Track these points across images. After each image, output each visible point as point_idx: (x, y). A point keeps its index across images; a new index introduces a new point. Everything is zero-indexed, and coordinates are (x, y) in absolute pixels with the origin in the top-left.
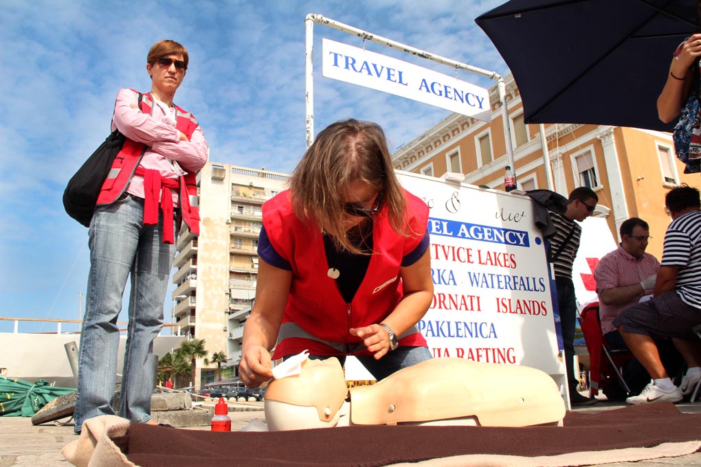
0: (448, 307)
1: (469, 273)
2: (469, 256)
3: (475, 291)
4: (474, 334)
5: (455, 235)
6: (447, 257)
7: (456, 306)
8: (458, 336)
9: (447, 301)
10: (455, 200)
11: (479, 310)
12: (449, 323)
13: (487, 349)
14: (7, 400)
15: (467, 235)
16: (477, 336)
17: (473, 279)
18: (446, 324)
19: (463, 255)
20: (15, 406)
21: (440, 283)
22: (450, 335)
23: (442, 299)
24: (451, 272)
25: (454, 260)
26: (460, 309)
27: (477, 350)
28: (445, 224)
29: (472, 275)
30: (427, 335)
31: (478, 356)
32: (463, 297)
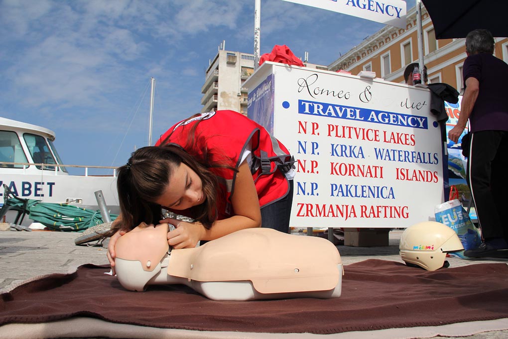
0: (356, 174)
1: (376, 149)
2: (376, 136)
3: (379, 163)
4: (376, 196)
5: (366, 120)
6: (358, 137)
7: (363, 174)
8: (363, 196)
9: (356, 171)
10: (367, 93)
11: (381, 177)
12: (356, 187)
13: (385, 207)
14: (80, 222)
15: (376, 120)
16: (378, 197)
17: (378, 154)
18: (353, 187)
19: (371, 135)
20: (85, 225)
21: (351, 156)
22: (356, 196)
23: (352, 169)
24: (361, 148)
25: (364, 139)
27: (378, 207)
28: (358, 111)
29: (378, 151)
30: (338, 195)
31: (378, 212)
32: (369, 167)
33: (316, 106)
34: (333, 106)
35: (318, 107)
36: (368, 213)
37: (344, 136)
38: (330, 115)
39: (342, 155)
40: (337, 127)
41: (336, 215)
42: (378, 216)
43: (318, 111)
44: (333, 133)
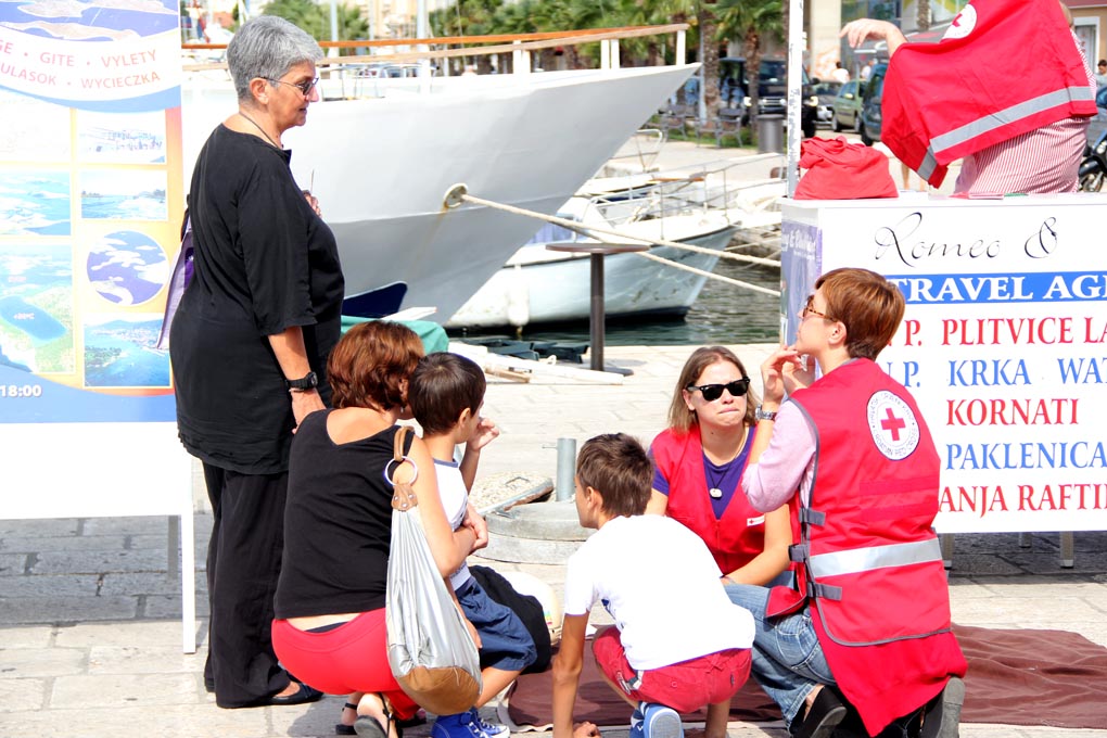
0: (1008, 419)
1: (1061, 362)
2: (1063, 330)
3: (1070, 390)
4: (1058, 461)
5: (1038, 298)
6: (1015, 338)
7: (1025, 419)
8: (1024, 465)
9: (1009, 412)
10: (1046, 235)
11: (1074, 421)
12: (1007, 447)
13: (1082, 486)
15: (1065, 294)
16: (1063, 465)
17: (1067, 370)
18: (1002, 449)
19: (1052, 331)
21: (996, 382)
22: (1007, 466)
23: (998, 409)
24: (1022, 362)
25: (1031, 341)
26: (1034, 422)
27: (1062, 488)
28: (1018, 282)
29: (1066, 365)
30: (962, 467)
31: (1063, 497)
32: (1042, 402)
33: (915, 283)
34: (957, 278)
35: (921, 285)
36: (1036, 500)
37: (981, 341)
38: (948, 299)
39: (975, 383)
40: (964, 322)
41: (957, 508)
42: (1062, 507)
43: (921, 295)
44: (955, 338)
